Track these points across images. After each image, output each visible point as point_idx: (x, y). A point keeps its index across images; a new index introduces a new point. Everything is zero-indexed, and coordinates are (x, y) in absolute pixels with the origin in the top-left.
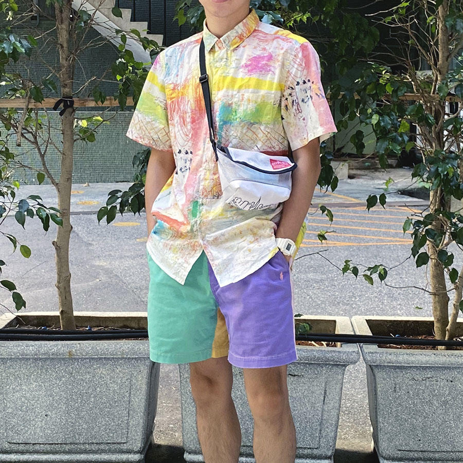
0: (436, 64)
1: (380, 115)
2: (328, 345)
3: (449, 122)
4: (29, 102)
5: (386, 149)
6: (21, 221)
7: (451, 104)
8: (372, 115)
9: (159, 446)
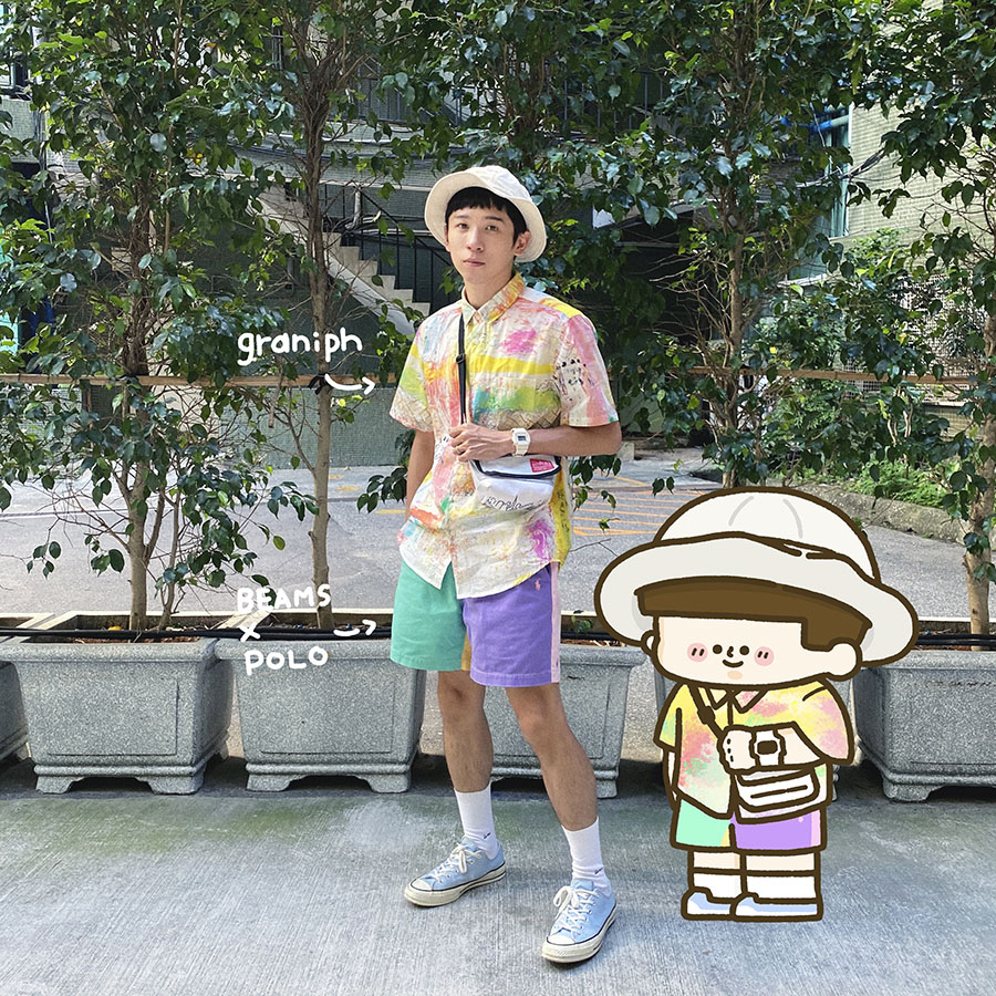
0: (728, 334)
1: (667, 390)
2: (611, 645)
3: (743, 398)
4: (282, 380)
5: (673, 429)
6: (275, 510)
7: (745, 377)
8: (657, 390)
9: (427, 755)
